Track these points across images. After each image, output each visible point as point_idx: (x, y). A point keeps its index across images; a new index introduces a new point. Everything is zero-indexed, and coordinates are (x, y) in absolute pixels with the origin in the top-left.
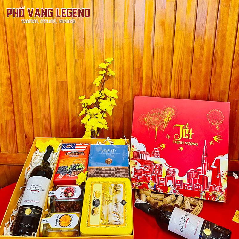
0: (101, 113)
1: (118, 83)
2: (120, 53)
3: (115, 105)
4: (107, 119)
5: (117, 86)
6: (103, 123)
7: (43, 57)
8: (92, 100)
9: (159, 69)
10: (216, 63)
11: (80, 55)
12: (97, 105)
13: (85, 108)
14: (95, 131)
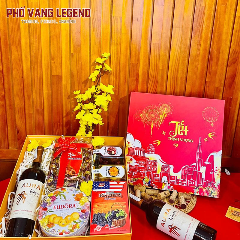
0: (96, 108)
1: (115, 78)
2: (117, 48)
3: (110, 100)
4: (102, 114)
5: (113, 81)
6: (98, 119)
7: (38, 50)
8: (87, 96)
9: (156, 65)
10: (212, 60)
11: (76, 49)
12: (92, 100)
13: (80, 103)
14: (90, 127)
